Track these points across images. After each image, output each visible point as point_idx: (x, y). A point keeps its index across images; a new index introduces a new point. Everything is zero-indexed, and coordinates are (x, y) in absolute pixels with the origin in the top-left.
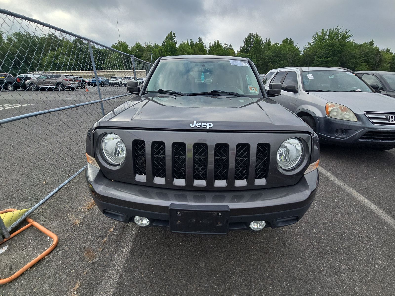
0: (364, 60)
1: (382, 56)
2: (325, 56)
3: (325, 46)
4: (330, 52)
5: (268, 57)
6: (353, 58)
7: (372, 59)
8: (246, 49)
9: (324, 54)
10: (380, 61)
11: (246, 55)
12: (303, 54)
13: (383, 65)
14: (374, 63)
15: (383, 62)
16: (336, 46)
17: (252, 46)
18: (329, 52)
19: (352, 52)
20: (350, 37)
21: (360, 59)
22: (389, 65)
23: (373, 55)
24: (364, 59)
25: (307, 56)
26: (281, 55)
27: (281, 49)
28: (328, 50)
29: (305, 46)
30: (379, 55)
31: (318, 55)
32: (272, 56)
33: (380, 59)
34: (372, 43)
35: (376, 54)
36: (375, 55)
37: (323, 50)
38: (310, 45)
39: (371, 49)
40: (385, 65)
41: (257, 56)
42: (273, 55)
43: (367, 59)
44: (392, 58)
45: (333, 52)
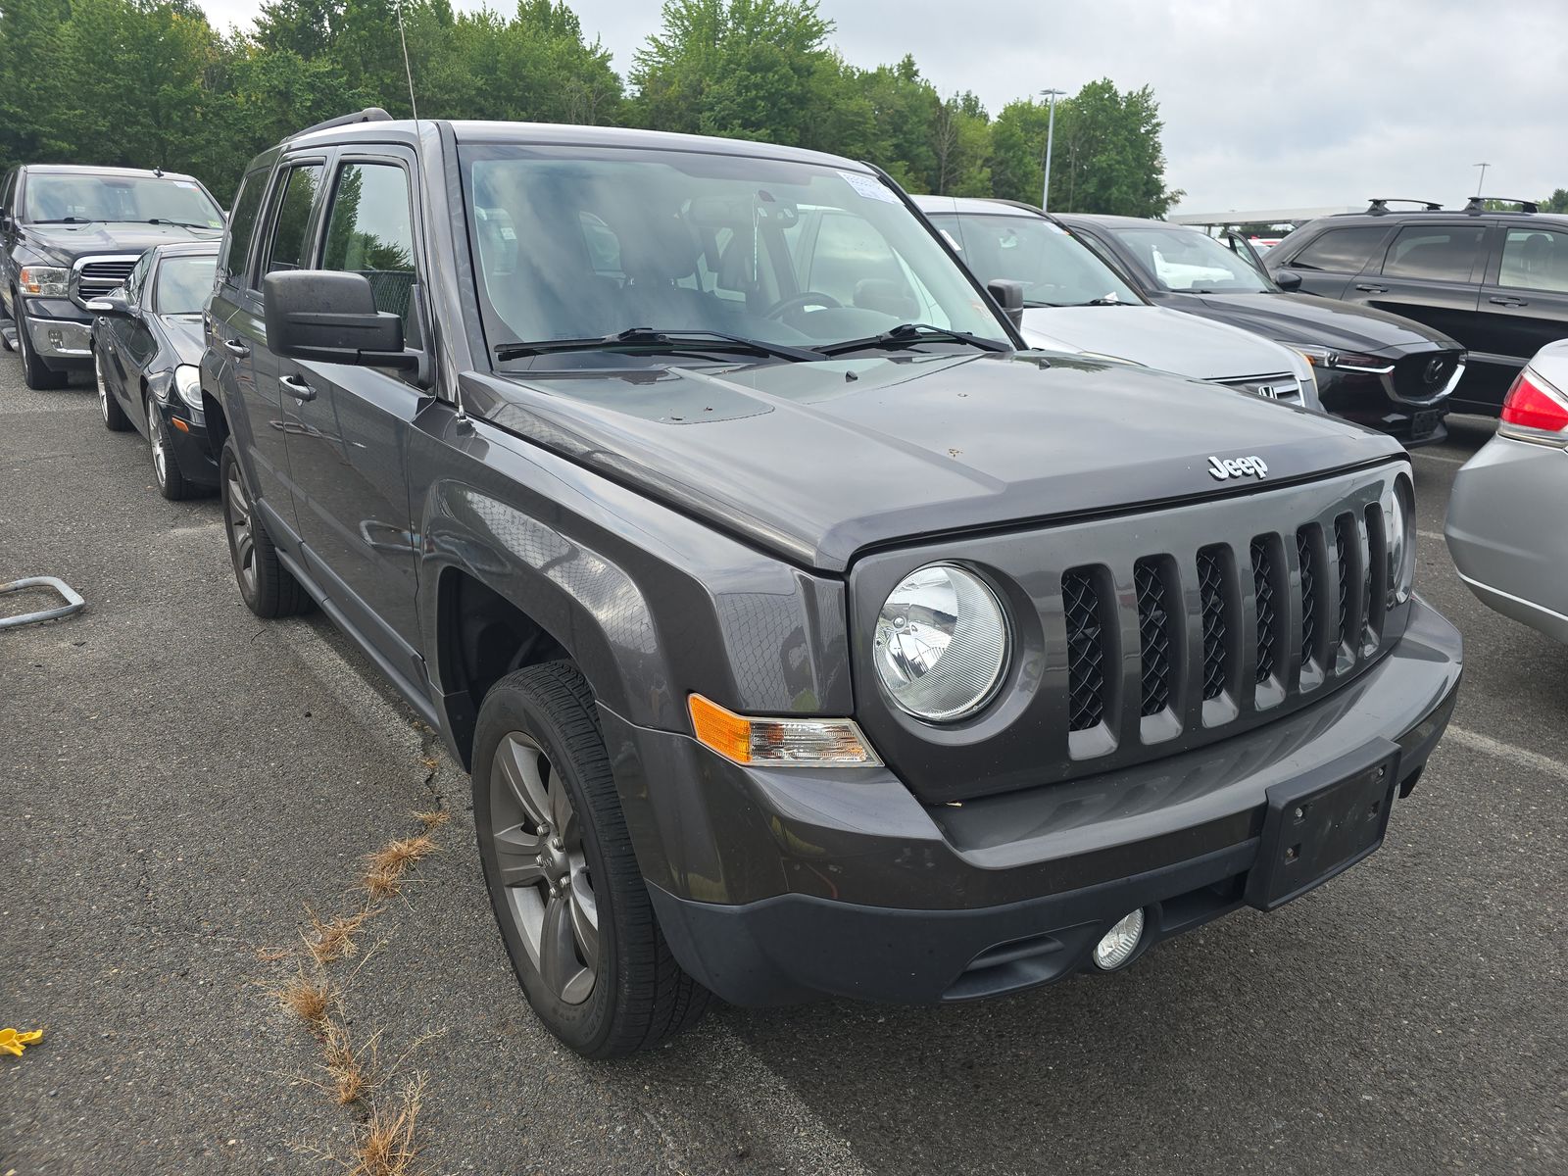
0: (896, 146)
1: (955, 132)
2: (743, 118)
3: (732, 66)
4: (757, 97)
5: (454, 95)
6: (851, 134)
7: (923, 144)
8: (303, 27)
9: (735, 107)
10: (953, 151)
11: (312, 70)
12: (638, 95)
13: (965, 171)
14: (934, 163)
15: (964, 158)
16: (776, 72)
17: (340, 11)
18: (753, 100)
19: (841, 105)
20: (825, 35)
21: (883, 141)
22: (987, 171)
23: (925, 127)
24: (894, 141)
25: (662, 107)
26: (528, 88)
27: (521, 56)
28: (747, 89)
29: (638, 54)
30: (946, 123)
31: (712, 109)
32: (479, 89)
33: (951, 144)
34: (908, 69)
35: (935, 120)
36: (931, 124)
37: (729, 86)
38: (663, 50)
39: (913, 96)
40: (974, 171)
41: (387, 81)
42: (480, 83)
43: (906, 142)
44: (993, 137)
45: (772, 98)
